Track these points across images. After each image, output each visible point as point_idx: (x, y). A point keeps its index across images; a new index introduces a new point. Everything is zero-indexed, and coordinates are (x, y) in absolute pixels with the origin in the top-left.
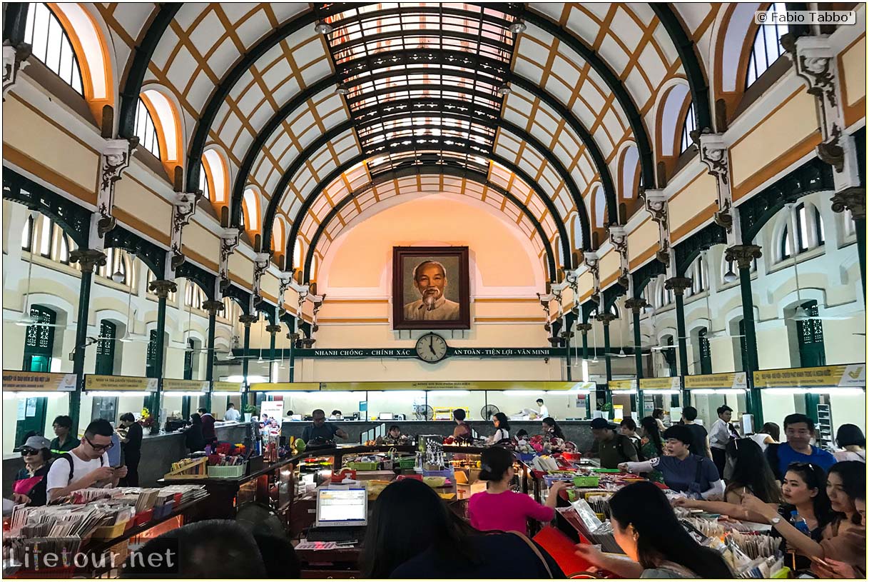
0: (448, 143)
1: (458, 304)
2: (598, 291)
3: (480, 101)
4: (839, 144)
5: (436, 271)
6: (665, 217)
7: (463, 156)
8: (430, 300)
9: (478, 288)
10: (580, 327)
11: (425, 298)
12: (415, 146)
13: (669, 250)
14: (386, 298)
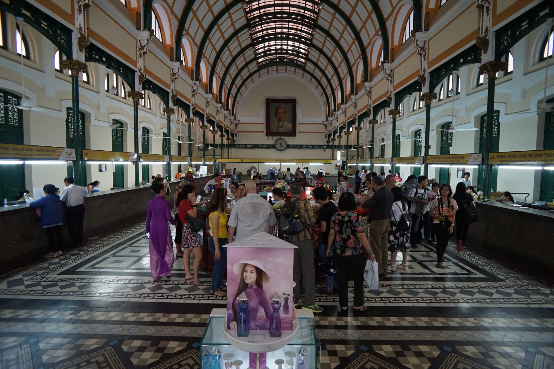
0: (290, 52)
1: (291, 125)
2: (346, 122)
3: (304, 34)
4: (425, 76)
5: (283, 110)
6: (371, 94)
7: (295, 58)
8: (280, 123)
9: (300, 119)
10: (338, 137)
11: (278, 122)
12: (276, 54)
13: (371, 108)
14: (263, 122)
